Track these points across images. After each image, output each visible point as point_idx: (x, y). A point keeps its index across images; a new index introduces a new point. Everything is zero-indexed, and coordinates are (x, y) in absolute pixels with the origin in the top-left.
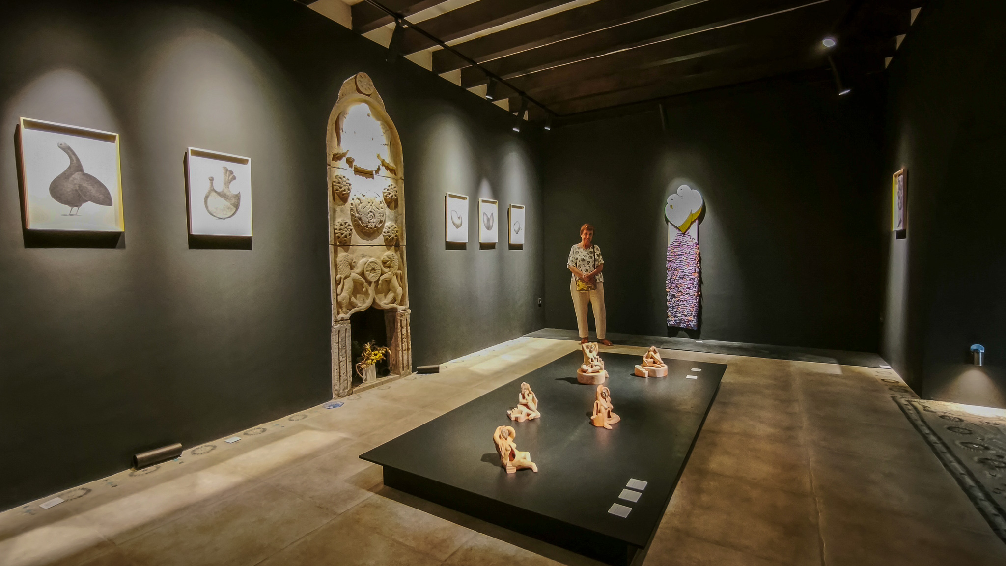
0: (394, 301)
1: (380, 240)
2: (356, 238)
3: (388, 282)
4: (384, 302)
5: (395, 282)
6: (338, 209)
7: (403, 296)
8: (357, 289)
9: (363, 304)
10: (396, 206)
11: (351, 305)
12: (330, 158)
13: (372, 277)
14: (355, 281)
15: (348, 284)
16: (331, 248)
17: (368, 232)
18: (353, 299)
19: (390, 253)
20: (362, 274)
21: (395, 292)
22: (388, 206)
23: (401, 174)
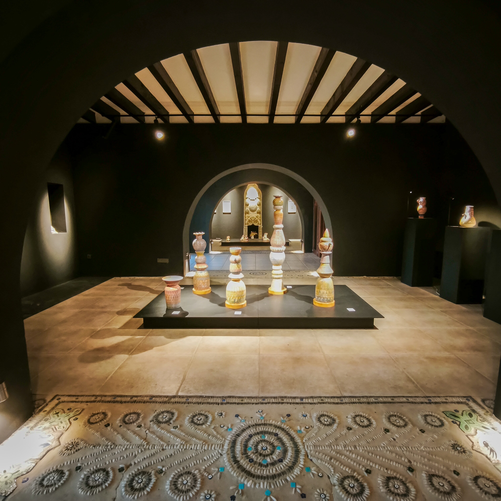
0: (258, 224)
1: (256, 212)
2: (250, 212)
3: (257, 220)
4: (256, 224)
5: (259, 220)
6: (246, 207)
7: (261, 223)
8: (249, 221)
9: (250, 224)
10: (260, 205)
11: (248, 224)
12: (245, 199)
13: (253, 219)
14: (249, 220)
15: (247, 220)
16: (244, 214)
17: (253, 211)
18: (249, 223)
19: (259, 215)
20: (251, 219)
21: (258, 222)
22: (258, 206)
23: (261, 199)
